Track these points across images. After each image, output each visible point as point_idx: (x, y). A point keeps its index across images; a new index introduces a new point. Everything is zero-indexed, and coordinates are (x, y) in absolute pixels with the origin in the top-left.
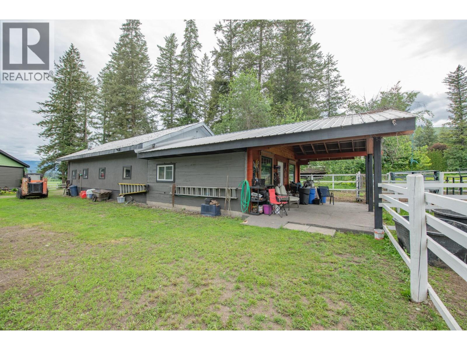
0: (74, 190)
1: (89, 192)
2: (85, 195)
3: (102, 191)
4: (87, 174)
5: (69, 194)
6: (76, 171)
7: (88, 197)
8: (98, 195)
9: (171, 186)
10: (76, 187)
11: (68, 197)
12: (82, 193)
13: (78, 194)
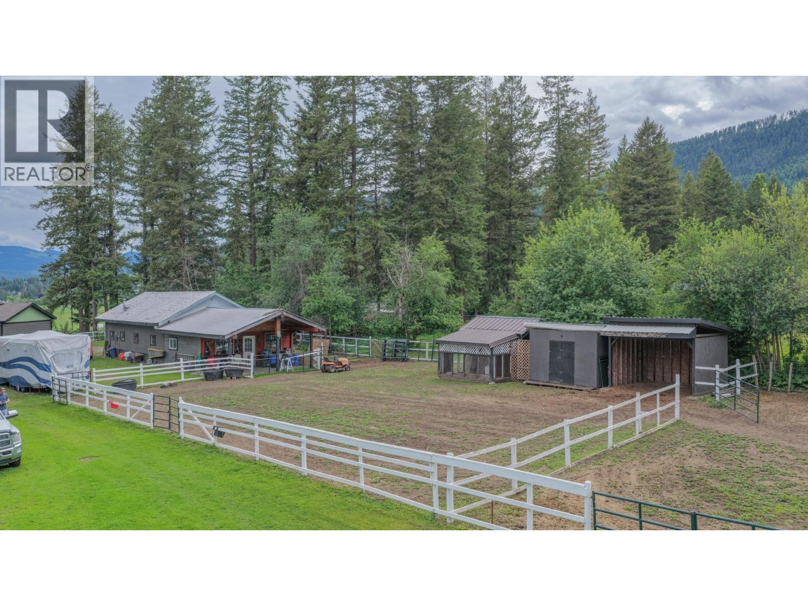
0: (113, 352)
1: (127, 354)
2: (124, 357)
3: (137, 355)
4: (124, 336)
5: (109, 355)
6: (113, 332)
7: (126, 359)
8: (133, 358)
9: (175, 353)
10: (115, 349)
11: (108, 358)
12: (120, 355)
13: (116, 356)
